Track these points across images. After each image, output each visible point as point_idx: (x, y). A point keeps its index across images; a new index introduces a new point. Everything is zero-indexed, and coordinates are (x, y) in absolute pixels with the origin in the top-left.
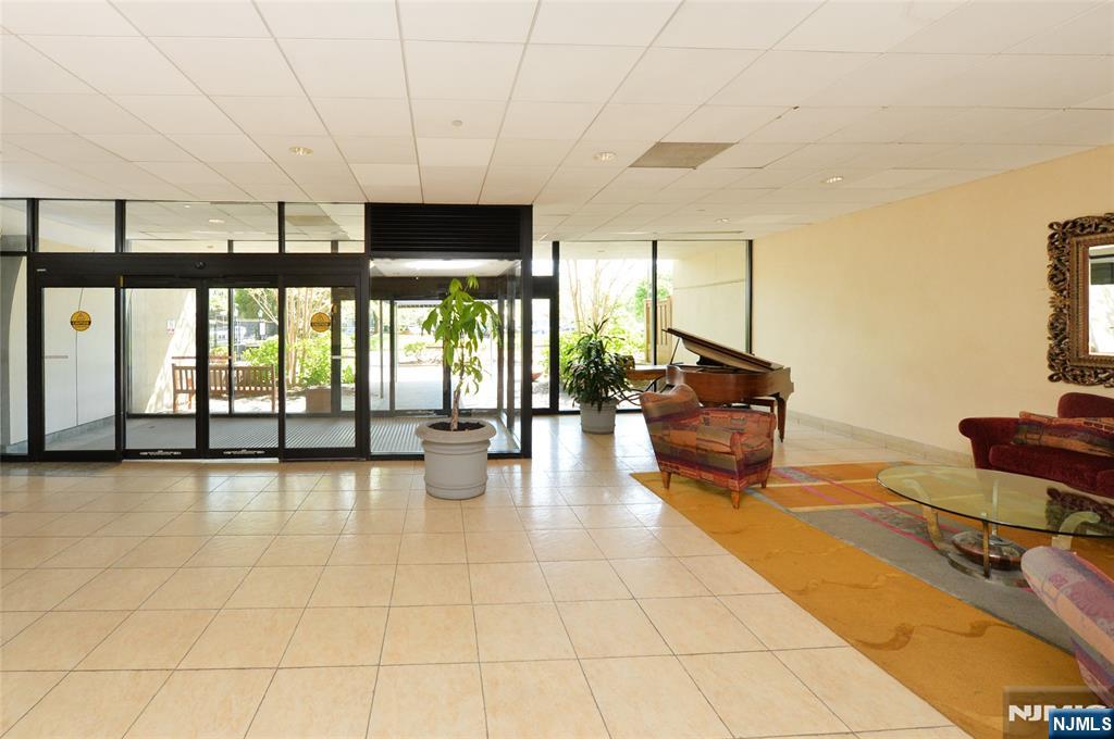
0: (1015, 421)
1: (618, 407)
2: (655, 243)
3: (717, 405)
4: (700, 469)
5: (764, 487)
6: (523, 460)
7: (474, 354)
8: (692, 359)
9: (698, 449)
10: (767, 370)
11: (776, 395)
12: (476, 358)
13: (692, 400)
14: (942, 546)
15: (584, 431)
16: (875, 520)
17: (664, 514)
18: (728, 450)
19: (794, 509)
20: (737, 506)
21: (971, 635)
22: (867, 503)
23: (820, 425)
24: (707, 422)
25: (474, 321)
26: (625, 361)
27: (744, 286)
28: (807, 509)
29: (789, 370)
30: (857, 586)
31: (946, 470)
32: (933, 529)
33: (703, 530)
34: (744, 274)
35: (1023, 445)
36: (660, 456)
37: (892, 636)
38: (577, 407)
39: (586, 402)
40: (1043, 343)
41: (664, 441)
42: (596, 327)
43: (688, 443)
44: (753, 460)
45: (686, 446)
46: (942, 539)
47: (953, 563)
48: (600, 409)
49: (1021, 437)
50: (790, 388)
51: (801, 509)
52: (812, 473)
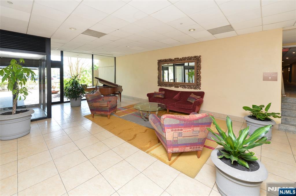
0: (154, 93)
1: (82, 99)
2: (93, 55)
3: (106, 95)
4: (101, 111)
5: (115, 113)
6: (48, 119)
7: (23, 86)
8: (101, 85)
9: (100, 107)
10: (116, 87)
11: (119, 92)
12: (24, 87)
13: (100, 95)
14: (143, 117)
15: (71, 107)
16: (134, 115)
17: (92, 124)
18: (107, 106)
19: (120, 116)
20: (109, 118)
21: (145, 132)
22: (133, 112)
23: (128, 97)
24: (103, 100)
25: (22, 74)
26: (84, 86)
27: (114, 67)
28: (123, 116)
29: (122, 86)
30: (129, 129)
31: (146, 103)
32: (142, 114)
33: (100, 126)
34: (114, 65)
35: (154, 97)
36: (91, 110)
37: (133, 137)
38: (69, 100)
39: (72, 98)
40: (157, 80)
41: (92, 106)
42: (75, 77)
43: (98, 106)
44: (112, 107)
45: (97, 106)
46: (143, 116)
47: (144, 120)
48: (76, 100)
49: (154, 96)
50: (122, 90)
51: (122, 116)
52: (125, 108)
